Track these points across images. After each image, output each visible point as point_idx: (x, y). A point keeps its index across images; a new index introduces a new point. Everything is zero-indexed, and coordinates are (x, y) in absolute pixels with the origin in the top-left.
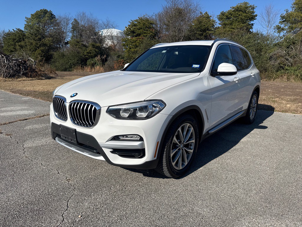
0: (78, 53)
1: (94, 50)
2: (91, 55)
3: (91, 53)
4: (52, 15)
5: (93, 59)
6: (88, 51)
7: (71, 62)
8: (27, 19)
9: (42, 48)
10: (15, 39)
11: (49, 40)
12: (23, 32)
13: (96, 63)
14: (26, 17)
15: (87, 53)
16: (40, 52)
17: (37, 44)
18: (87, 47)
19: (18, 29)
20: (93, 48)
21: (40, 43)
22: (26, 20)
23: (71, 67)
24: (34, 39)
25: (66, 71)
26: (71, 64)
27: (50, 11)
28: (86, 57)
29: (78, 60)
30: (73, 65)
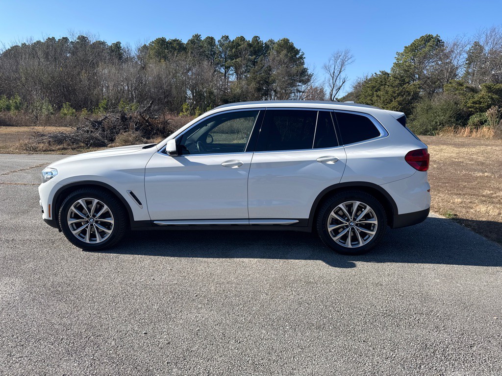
0: (456, 103)
1: (489, 97)
2: (480, 107)
3: (480, 103)
4: (439, 41)
5: (484, 113)
6: (476, 99)
7: (438, 119)
8: (399, 55)
9: (400, 99)
10: (375, 87)
11: (415, 85)
12: (388, 74)
13: (486, 121)
14: (397, 52)
15: (474, 103)
16: (397, 104)
17: (394, 92)
18: (476, 93)
19: (382, 72)
20: (489, 92)
21: (400, 91)
22: (397, 56)
23: (435, 129)
24: (392, 86)
25: (426, 135)
26: (436, 123)
27: (437, 35)
28: (470, 109)
29: (450, 117)
30: (440, 125)
